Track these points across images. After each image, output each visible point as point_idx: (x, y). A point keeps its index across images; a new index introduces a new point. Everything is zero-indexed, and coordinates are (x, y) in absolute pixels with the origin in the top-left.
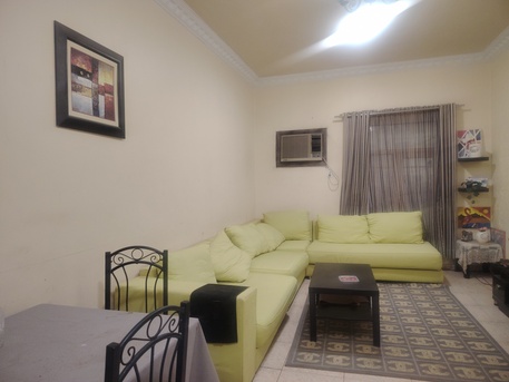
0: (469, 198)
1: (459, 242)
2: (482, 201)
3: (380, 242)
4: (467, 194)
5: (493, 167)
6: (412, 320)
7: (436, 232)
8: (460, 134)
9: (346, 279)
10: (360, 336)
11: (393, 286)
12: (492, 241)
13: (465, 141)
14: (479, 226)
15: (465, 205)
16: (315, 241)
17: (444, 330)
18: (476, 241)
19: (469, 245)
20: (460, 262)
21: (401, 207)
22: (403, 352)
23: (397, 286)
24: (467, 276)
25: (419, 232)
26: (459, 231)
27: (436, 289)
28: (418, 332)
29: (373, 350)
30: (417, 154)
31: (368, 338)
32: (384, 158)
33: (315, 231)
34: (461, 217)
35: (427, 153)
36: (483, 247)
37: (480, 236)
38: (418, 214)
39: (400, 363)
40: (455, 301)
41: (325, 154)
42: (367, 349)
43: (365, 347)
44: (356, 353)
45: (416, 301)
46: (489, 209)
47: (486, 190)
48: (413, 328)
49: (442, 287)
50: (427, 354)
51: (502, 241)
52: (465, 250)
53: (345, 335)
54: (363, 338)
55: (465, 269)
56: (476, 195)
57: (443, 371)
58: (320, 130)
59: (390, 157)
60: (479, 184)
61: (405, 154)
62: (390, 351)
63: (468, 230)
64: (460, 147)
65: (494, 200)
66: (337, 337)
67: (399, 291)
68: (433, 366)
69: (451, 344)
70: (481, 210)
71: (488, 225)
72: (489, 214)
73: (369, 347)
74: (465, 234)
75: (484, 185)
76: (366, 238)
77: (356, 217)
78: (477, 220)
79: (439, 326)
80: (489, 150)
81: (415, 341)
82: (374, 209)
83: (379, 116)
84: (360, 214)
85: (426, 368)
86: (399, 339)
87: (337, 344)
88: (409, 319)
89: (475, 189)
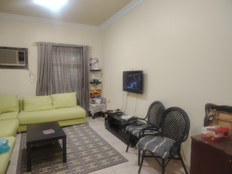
0: (94, 86)
1: (91, 104)
2: (99, 87)
3: (58, 108)
4: (94, 85)
5: (102, 74)
6: (77, 144)
7: (82, 101)
8: (91, 59)
9: (47, 132)
10: (55, 160)
11: (66, 128)
12: (102, 102)
13: (93, 62)
14: (98, 97)
15: (92, 88)
16: (22, 112)
17: (91, 145)
18: (97, 103)
19: (94, 105)
20: (91, 113)
21: (67, 91)
22: (78, 162)
23: (67, 128)
24: (94, 118)
25: (75, 102)
26: (91, 100)
27: (84, 126)
28: (81, 149)
29: (63, 165)
30: (74, 66)
31: (60, 160)
32: (59, 67)
33: (22, 106)
34: (91, 94)
35: (78, 66)
36: (99, 105)
37: (98, 101)
38: (75, 93)
39: (78, 168)
40: (92, 130)
41: (27, 62)
42: (61, 166)
43: (59, 165)
44: (55, 170)
45: (77, 134)
46: (100, 90)
47: (100, 83)
48: (79, 148)
49: (86, 125)
50: (88, 159)
51: (105, 103)
52: (93, 108)
53: (47, 162)
54: (57, 160)
55: (93, 115)
56: (97, 85)
57: (95, 165)
58: (23, 49)
59: (62, 67)
60: (98, 80)
61: (69, 66)
62: (71, 163)
63: (94, 99)
64: (91, 65)
65: (102, 87)
66: (43, 164)
67: (69, 130)
68: (91, 164)
69: (95, 151)
70: (98, 90)
71: (100, 96)
72: (100, 92)
73: (61, 164)
74: (93, 101)
75: (99, 81)
76: (51, 107)
77: (46, 97)
78: (97, 95)
79: (89, 144)
80: (101, 67)
81: (81, 154)
82: (54, 92)
83: (57, 46)
84: (47, 95)
85: (89, 166)
86: (74, 156)
87: (45, 169)
88: (76, 143)
89: (96, 82)
